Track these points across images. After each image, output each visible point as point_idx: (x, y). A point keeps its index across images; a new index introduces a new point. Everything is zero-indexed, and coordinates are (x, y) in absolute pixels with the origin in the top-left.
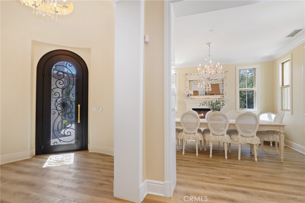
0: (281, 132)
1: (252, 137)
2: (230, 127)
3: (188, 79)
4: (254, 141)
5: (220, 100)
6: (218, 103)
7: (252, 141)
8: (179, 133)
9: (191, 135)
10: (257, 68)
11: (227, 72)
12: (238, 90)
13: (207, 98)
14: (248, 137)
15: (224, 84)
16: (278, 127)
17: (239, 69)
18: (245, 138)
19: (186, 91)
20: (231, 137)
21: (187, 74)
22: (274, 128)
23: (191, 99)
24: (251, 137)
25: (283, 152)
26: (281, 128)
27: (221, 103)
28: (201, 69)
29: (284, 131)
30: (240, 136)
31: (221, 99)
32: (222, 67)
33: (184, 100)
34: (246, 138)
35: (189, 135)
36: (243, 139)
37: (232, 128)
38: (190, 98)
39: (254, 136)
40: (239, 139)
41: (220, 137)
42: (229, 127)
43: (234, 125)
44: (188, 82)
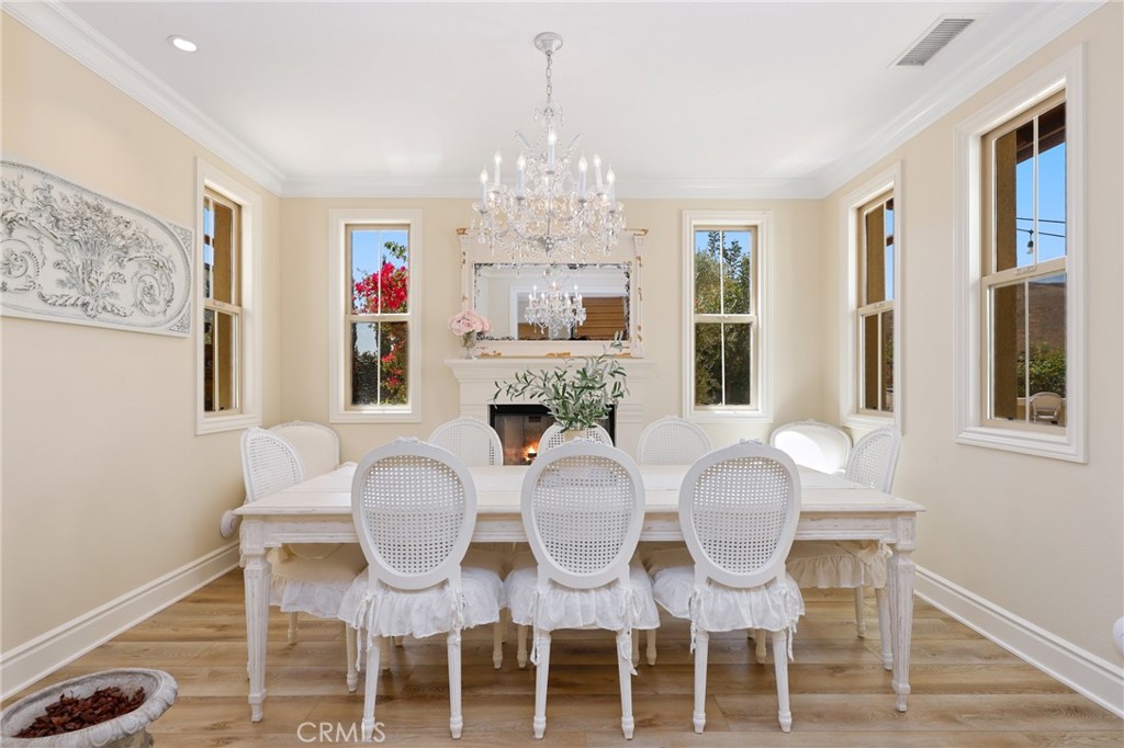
0: (899, 547)
1: (767, 585)
2: (649, 529)
3: (466, 257)
4: (777, 609)
5: (601, 366)
6: (588, 382)
7: (766, 610)
8: (357, 575)
9: (420, 598)
10: (762, 224)
11: (646, 231)
12: (691, 319)
13: (560, 356)
14: (747, 590)
15: (631, 290)
16: (888, 522)
17: (695, 222)
18: (731, 597)
19: (459, 316)
20: (657, 584)
21: (462, 231)
22: (866, 528)
23: (485, 356)
24: (759, 587)
25: (907, 653)
26: (902, 523)
27: (610, 382)
28: (502, 183)
29: (912, 539)
30: (706, 587)
31: (609, 361)
32: (611, 177)
33: (447, 361)
34: (736, 594)
35: (405, 597)
36: (722, 600)
37: (662, 534)
38: (479, 352)
39: (773, 581)
40: (699, 602)
41: (592, 599)
42: (646, 529)
43: (672, 516)
44: (468, 269)
